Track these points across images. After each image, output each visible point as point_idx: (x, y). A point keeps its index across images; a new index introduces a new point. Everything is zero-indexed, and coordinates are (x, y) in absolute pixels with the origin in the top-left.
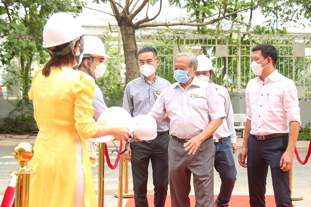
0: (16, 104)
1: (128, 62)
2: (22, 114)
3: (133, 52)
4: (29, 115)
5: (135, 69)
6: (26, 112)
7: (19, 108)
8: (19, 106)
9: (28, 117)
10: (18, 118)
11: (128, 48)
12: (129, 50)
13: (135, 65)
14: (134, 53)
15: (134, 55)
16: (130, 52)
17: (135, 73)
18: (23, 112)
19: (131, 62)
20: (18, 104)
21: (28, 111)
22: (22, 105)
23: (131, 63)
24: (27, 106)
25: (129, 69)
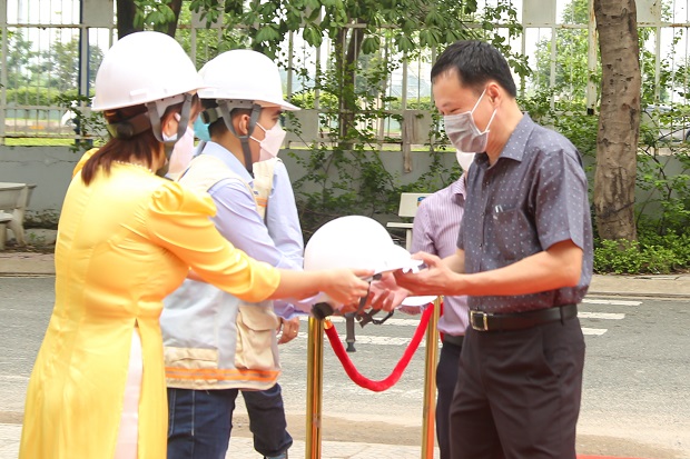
0: (308, 162)
1: (608, 48)
2: (325, 190)
3: (622, 18)
4: (343, 192)
5: (626, 66)
6: (336, 186)
7: (316, 173)
8: (317, 167)
9: (339, 199)
10: (315, 201)
11: (608, 8)
12: (610, 13)
13: (629, 57)
14: (626, 20)
15: (626, 26)
16: (613, 17)
17: (629, 79)
18: (329, 186)
19: (616, 47)
20: (314, 161)
21: (339, 182)
22: (325, 165)
23: (617, 51)
24: (339, 168)
25: (609, 66)
